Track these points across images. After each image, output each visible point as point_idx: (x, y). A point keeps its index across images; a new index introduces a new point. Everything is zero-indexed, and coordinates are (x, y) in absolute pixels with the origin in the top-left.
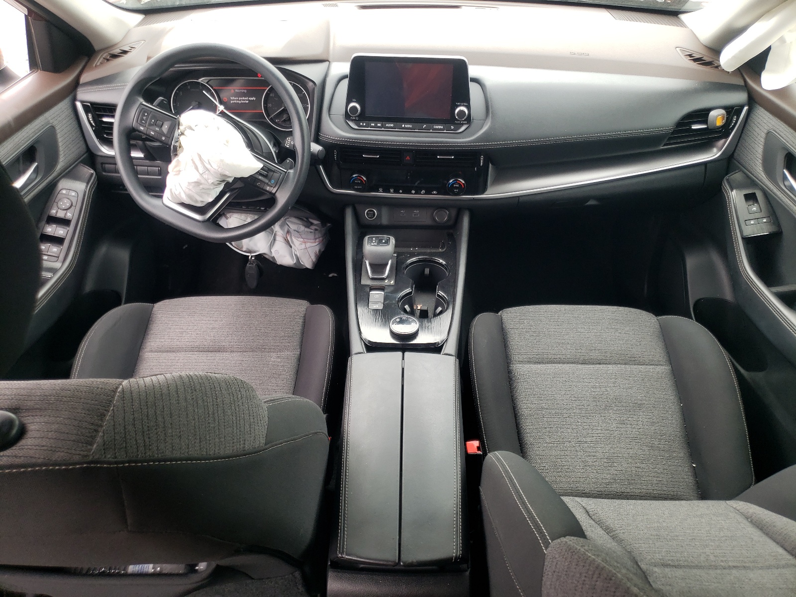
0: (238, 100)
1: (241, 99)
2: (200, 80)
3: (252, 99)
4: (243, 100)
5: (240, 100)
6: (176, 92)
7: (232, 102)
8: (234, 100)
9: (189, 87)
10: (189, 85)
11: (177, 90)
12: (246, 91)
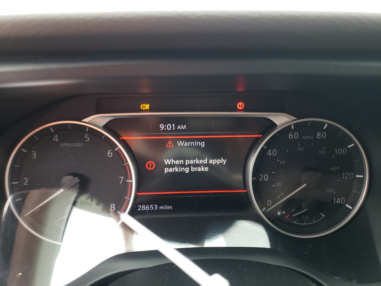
0: (184, 166)
1: (192, 162)
2: (86, 120)
3: (218, 162)
4: (195, 165)
5: (189, 166)
6: (19, 151)
7: (166, 170)
8: (172, 166)
9: (56, 139)
10: (56, 132)
11: (23, 146)
12: (203, 144)
